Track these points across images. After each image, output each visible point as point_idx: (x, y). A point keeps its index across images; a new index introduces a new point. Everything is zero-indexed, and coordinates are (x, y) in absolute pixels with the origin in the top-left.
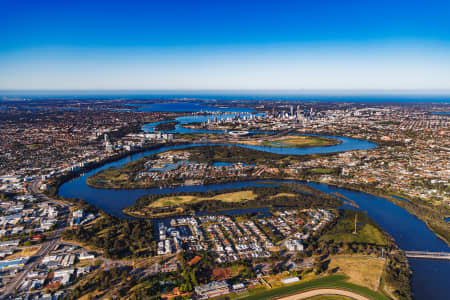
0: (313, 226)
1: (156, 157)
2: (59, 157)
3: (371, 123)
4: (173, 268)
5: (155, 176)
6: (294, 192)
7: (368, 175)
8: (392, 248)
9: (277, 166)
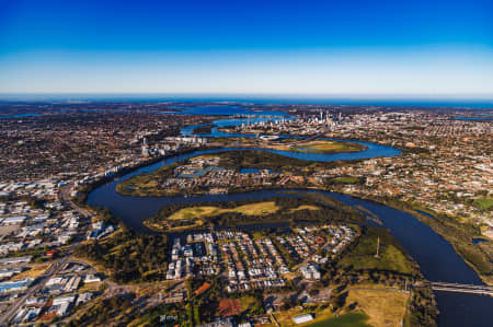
0: (332, 247)
1: (187, 162)
2: (98, 161)
3: (397, 128)
4: (178, 298)
5: (182, 183)
6: (317, 205)
7: (394, 186)
8: (416, 278)
9: (302, 174)
